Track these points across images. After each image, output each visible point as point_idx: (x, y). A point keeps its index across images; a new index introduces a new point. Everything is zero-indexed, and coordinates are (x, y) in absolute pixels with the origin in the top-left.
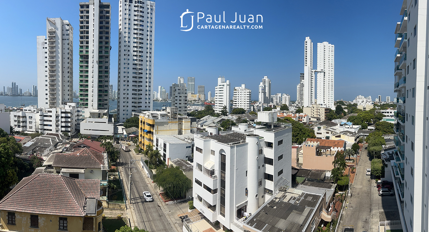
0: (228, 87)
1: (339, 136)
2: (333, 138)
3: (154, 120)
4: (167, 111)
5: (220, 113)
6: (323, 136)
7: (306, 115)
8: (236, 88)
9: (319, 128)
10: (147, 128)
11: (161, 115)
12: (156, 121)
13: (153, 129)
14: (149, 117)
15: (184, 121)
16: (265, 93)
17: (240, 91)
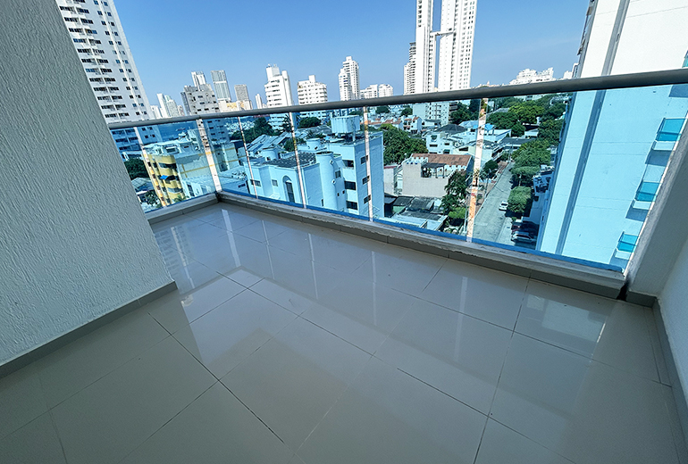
0: (287, 82)
1: (466, 149)
2: (455, 152)
3: (172, 156)
4: (191, 137)
5: (282, 128)
6: (440, 149)
7: (416, 118)
8: (301, 83)
9: (434, 138)
10: (165, 172)
11: (181, 145)
12: (176, 157)
13: (176, 171)
14: (161, 152)
15: (223, 149)
16: (349, 87)
17: (308, 88)
